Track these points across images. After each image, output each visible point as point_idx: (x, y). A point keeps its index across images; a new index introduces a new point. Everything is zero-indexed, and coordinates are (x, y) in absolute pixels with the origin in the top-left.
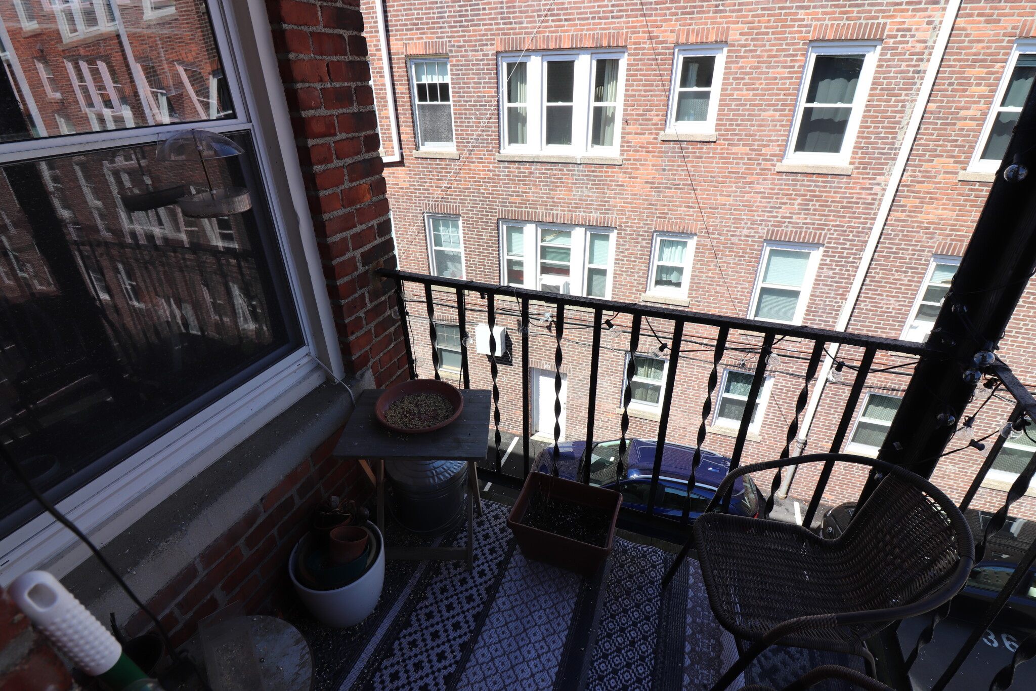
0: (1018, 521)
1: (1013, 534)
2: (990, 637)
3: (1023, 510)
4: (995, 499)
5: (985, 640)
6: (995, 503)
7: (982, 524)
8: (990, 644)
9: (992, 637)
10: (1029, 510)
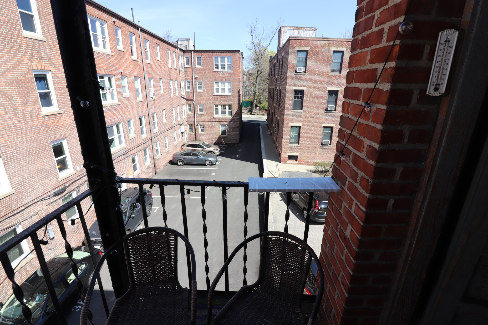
0: (38, 271)
1: (41, 276)
2: (76, 308)
3: (34, 266)
4: (22, 273)
5: (77, 310)
6: (24, 274)
7: (30, 284)
8: (79, 309)
9: (77, 307)
10: (36, 264)
